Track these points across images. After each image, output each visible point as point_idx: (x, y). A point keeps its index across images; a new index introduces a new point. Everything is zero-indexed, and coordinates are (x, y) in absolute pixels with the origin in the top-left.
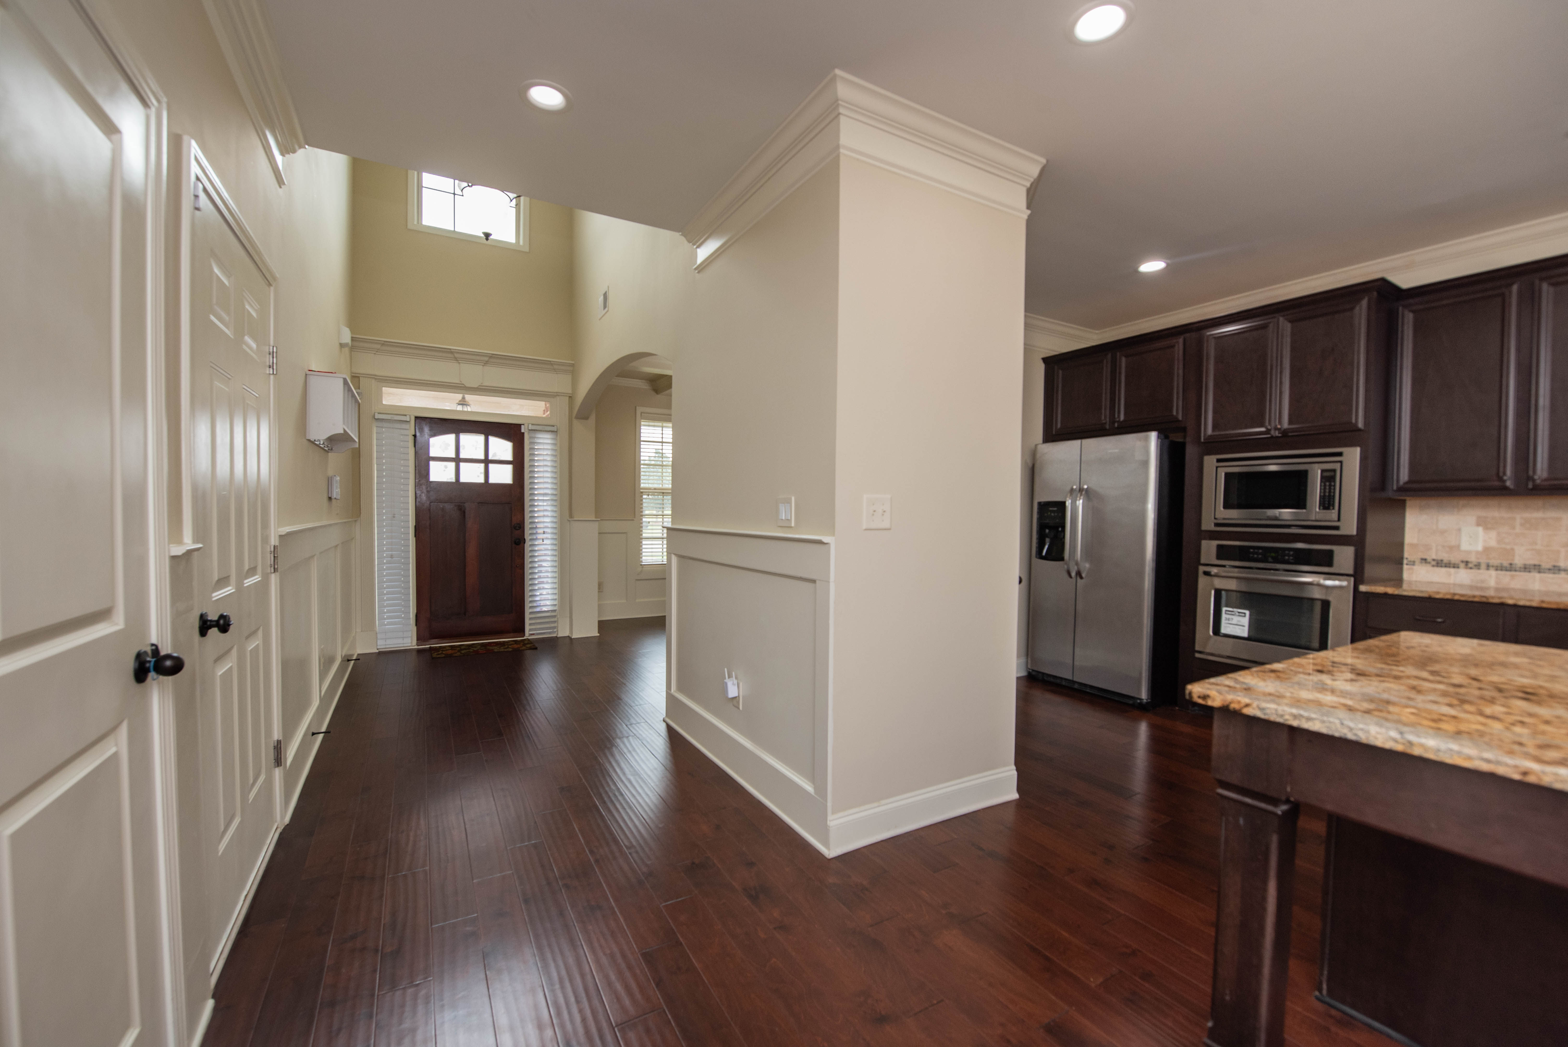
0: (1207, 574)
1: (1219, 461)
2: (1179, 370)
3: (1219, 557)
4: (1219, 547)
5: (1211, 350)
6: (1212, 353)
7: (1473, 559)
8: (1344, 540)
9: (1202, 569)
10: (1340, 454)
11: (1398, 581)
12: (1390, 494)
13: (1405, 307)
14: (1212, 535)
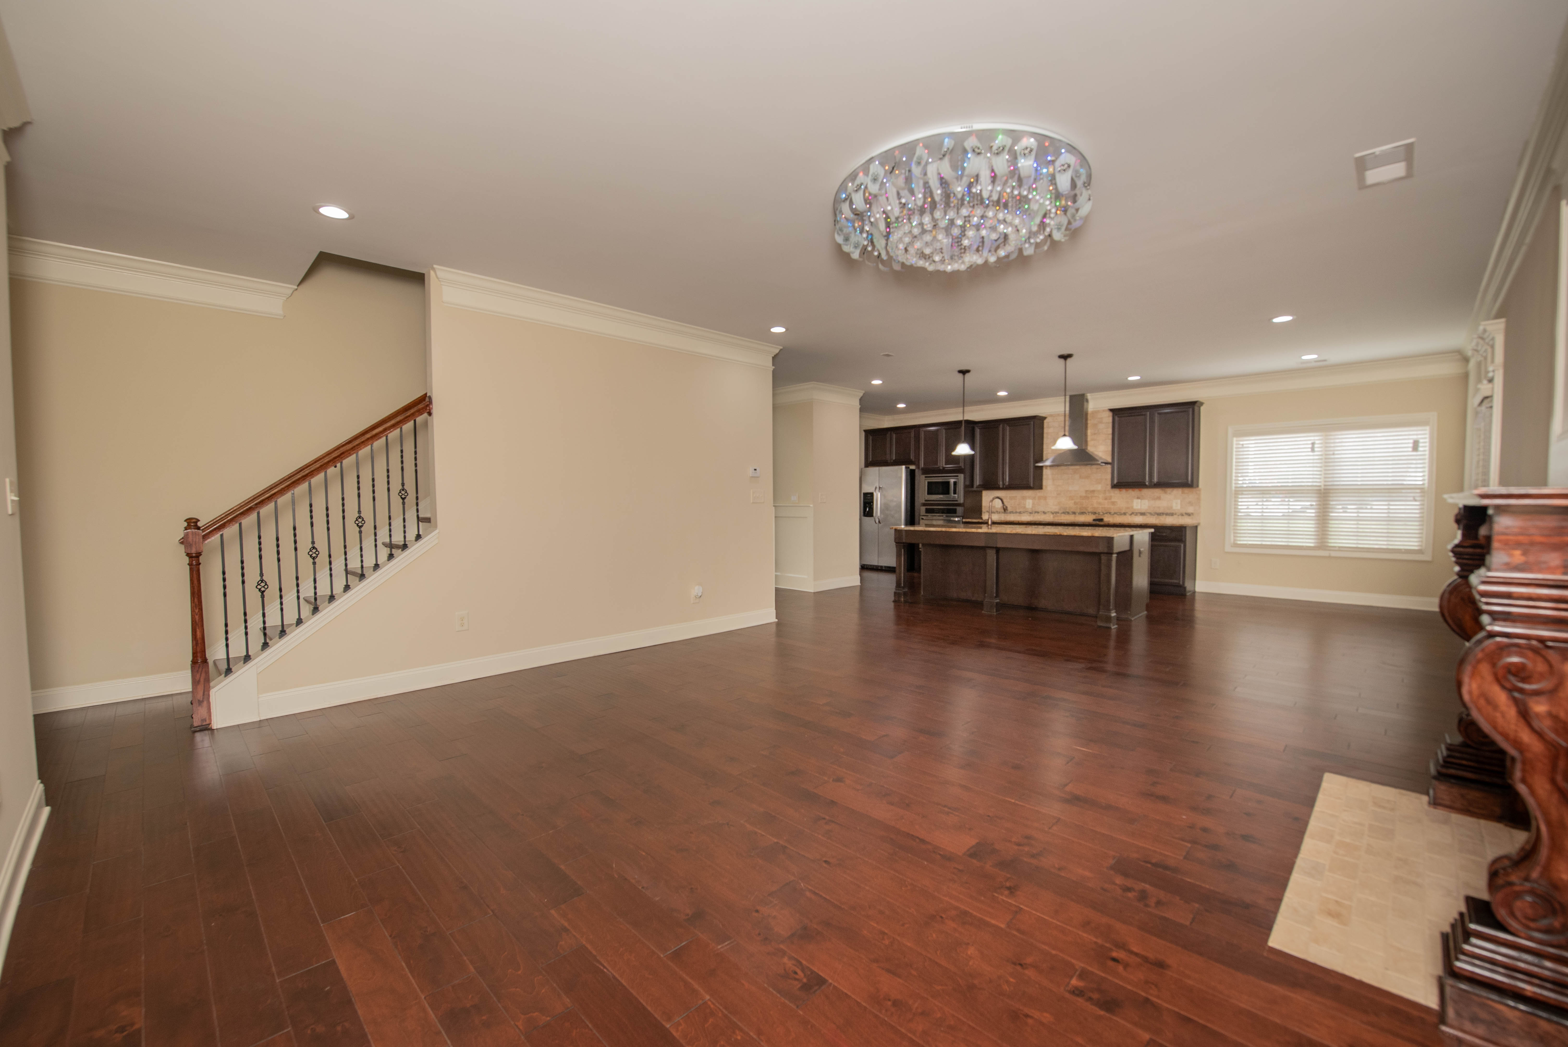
0: (922, 519)
1: (926, 477)
2: (913, 443)
3: (926, 513)
4: (926, 509)
5: (922, 435)
6: (923, 438)
7: (999, 510)
8: (959, 505)
9: (921, 517)
10: (957, 476)
11: (981, 518)
12: (975, 488)
13: (977, 427)
14: (924, 505)
